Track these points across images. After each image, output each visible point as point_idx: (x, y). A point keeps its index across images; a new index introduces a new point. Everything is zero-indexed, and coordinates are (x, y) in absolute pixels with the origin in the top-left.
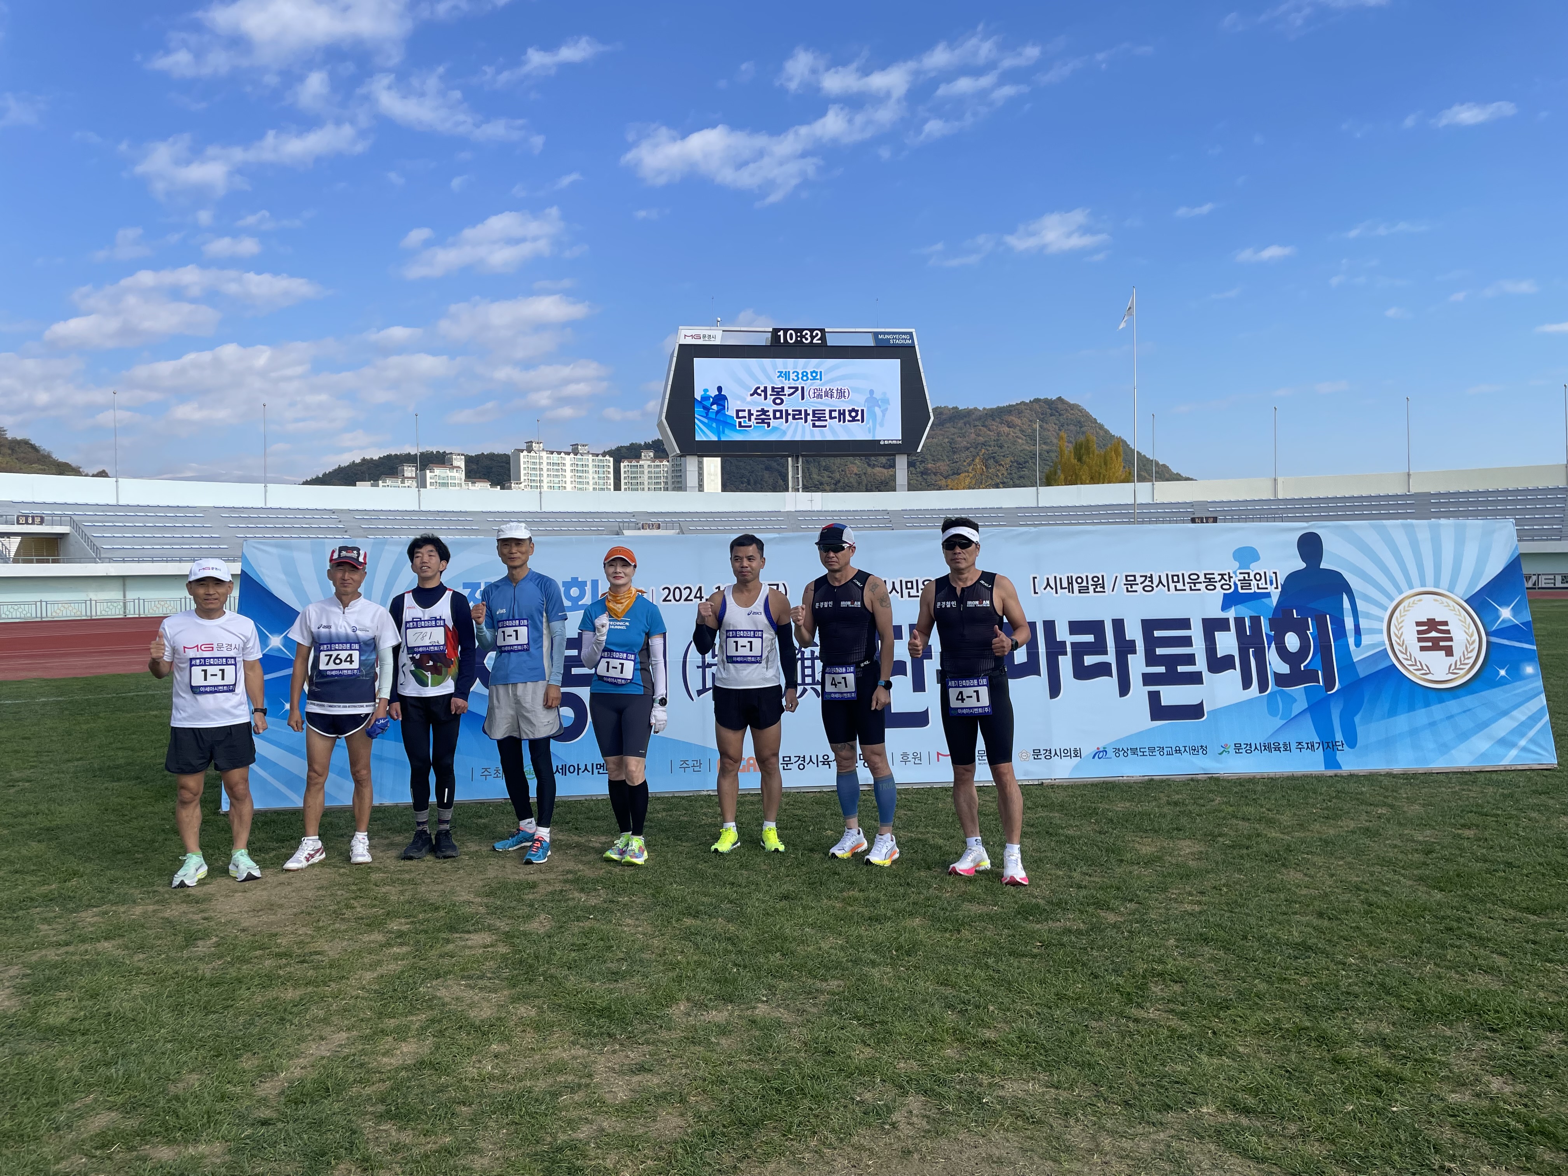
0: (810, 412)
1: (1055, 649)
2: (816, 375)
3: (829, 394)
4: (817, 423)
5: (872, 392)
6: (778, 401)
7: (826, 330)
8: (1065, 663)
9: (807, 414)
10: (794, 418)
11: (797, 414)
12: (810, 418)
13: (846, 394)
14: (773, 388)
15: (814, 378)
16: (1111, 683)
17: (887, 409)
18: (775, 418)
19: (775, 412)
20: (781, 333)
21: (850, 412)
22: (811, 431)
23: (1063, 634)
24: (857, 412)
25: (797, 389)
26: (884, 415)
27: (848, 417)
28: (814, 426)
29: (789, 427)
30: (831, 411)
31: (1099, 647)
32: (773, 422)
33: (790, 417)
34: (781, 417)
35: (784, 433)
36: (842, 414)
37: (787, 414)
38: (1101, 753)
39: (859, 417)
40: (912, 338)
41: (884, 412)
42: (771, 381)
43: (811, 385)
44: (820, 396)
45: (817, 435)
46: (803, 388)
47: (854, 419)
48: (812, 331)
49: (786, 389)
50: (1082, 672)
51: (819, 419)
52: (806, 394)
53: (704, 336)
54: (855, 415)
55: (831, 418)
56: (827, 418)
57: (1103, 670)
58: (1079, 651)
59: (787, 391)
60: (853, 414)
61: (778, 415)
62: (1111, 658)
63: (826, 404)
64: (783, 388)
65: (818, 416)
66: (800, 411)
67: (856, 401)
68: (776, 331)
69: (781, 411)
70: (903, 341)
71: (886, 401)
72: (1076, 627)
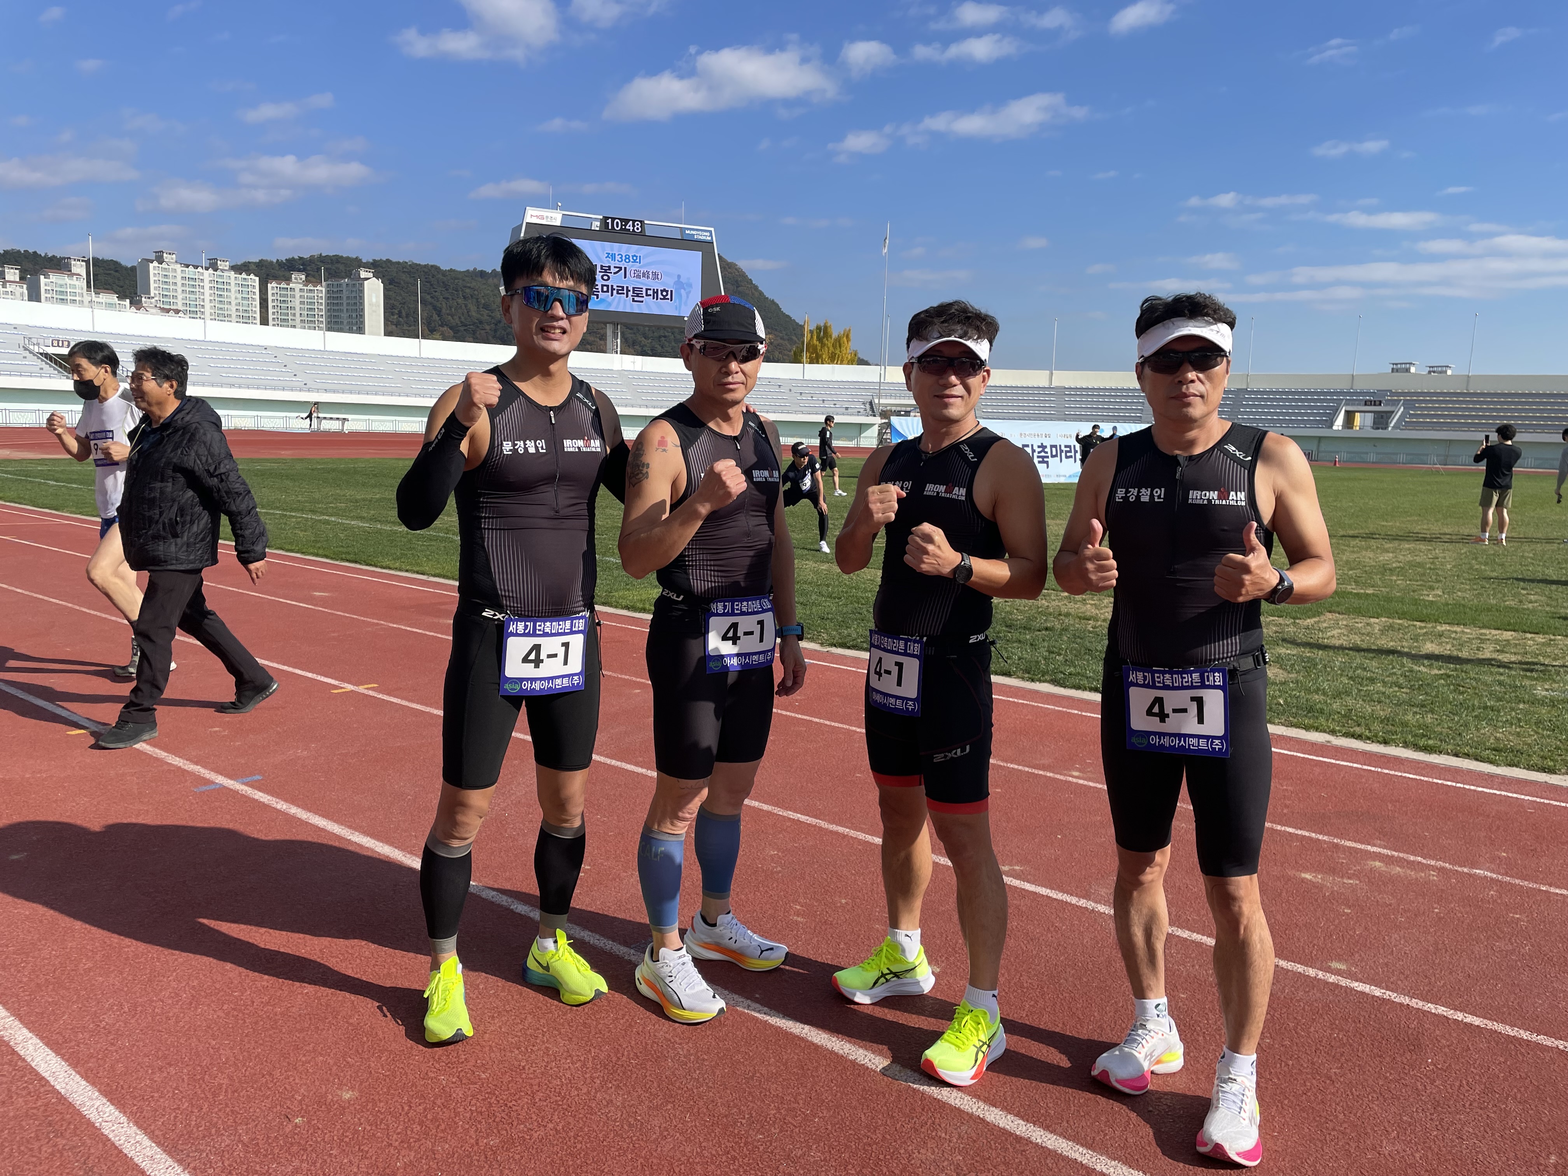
0: (631, 288)
1: (1061, 451)
2: (636, 258)
3: (646, 275)
4: (636, 299)
5: (679, 276)
6: (606, 278)
7: (646, 222)
8: (1063, 455)
9: (628, 291)
10: (618, 293)
11: (621, 290)
12: (630, 293)
13: (659, 277)
14: (602, 266)
15: (635, 261)
16: (1073, 459)
17: (690, 292)
18: (603, 291)
19: (603, 286)
20: (609, 221)
21: (662, 291)
22: (631, 306)
23: (1063, 448)
24: (667, 292)
25: (621, 268)
26: (688, 297)
27: (660, 296)
28: (634, 300)
29: (614, 299)
30: (647, 290)
31: (1070, 451)
32: (600, 294)
33: (615, 292)
34: (608, 291)
35: (610, 304)
36: (656, 292)
37: (613, 289)
38: (1070, 476)
39: (669, 297)
40: (711, 235)
41: (688, 294)
42: (600, 260)
43: (632, 266)
44: (638, 277)
45: (636, 308)
46: (625, 268)
47: (664, 298)
48: (634, 221)
49: (612, 268)
50: (1067, 457)
51: (638, 296)
52: (628, 273)
53: (547, 217)
54: (665, 295)
55: (647, 295)
56: (644, 295)
57: (1071, 457)
58: (1067, 452)
59: (613, 270)
60: (664, 293)
61: (605, 289)
62: (1073, 454)
63: (644, 283)
64: (609, 267)
65: (637, 292)
66: (623, 287)
67: (666, 283)
68: (606, 218)
69: (608, 286)
70: (704, 238)
71: (690, 285)
72: (1066, 446)
